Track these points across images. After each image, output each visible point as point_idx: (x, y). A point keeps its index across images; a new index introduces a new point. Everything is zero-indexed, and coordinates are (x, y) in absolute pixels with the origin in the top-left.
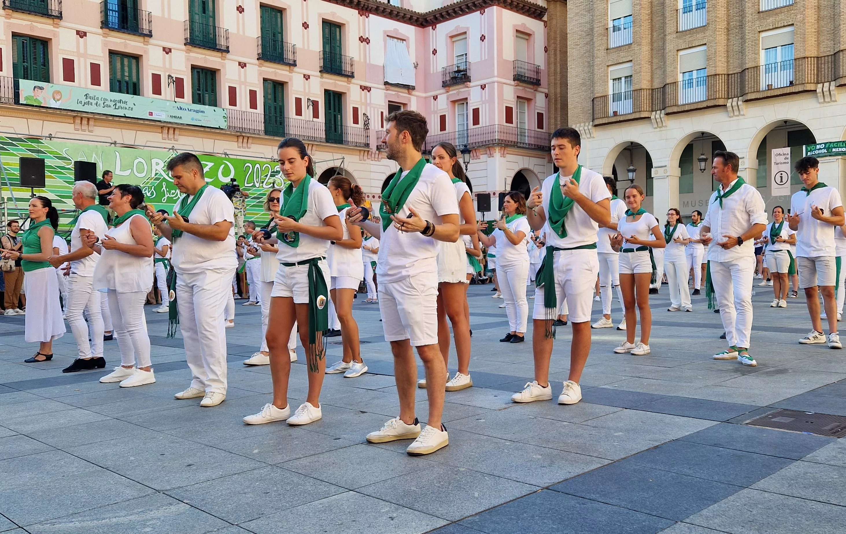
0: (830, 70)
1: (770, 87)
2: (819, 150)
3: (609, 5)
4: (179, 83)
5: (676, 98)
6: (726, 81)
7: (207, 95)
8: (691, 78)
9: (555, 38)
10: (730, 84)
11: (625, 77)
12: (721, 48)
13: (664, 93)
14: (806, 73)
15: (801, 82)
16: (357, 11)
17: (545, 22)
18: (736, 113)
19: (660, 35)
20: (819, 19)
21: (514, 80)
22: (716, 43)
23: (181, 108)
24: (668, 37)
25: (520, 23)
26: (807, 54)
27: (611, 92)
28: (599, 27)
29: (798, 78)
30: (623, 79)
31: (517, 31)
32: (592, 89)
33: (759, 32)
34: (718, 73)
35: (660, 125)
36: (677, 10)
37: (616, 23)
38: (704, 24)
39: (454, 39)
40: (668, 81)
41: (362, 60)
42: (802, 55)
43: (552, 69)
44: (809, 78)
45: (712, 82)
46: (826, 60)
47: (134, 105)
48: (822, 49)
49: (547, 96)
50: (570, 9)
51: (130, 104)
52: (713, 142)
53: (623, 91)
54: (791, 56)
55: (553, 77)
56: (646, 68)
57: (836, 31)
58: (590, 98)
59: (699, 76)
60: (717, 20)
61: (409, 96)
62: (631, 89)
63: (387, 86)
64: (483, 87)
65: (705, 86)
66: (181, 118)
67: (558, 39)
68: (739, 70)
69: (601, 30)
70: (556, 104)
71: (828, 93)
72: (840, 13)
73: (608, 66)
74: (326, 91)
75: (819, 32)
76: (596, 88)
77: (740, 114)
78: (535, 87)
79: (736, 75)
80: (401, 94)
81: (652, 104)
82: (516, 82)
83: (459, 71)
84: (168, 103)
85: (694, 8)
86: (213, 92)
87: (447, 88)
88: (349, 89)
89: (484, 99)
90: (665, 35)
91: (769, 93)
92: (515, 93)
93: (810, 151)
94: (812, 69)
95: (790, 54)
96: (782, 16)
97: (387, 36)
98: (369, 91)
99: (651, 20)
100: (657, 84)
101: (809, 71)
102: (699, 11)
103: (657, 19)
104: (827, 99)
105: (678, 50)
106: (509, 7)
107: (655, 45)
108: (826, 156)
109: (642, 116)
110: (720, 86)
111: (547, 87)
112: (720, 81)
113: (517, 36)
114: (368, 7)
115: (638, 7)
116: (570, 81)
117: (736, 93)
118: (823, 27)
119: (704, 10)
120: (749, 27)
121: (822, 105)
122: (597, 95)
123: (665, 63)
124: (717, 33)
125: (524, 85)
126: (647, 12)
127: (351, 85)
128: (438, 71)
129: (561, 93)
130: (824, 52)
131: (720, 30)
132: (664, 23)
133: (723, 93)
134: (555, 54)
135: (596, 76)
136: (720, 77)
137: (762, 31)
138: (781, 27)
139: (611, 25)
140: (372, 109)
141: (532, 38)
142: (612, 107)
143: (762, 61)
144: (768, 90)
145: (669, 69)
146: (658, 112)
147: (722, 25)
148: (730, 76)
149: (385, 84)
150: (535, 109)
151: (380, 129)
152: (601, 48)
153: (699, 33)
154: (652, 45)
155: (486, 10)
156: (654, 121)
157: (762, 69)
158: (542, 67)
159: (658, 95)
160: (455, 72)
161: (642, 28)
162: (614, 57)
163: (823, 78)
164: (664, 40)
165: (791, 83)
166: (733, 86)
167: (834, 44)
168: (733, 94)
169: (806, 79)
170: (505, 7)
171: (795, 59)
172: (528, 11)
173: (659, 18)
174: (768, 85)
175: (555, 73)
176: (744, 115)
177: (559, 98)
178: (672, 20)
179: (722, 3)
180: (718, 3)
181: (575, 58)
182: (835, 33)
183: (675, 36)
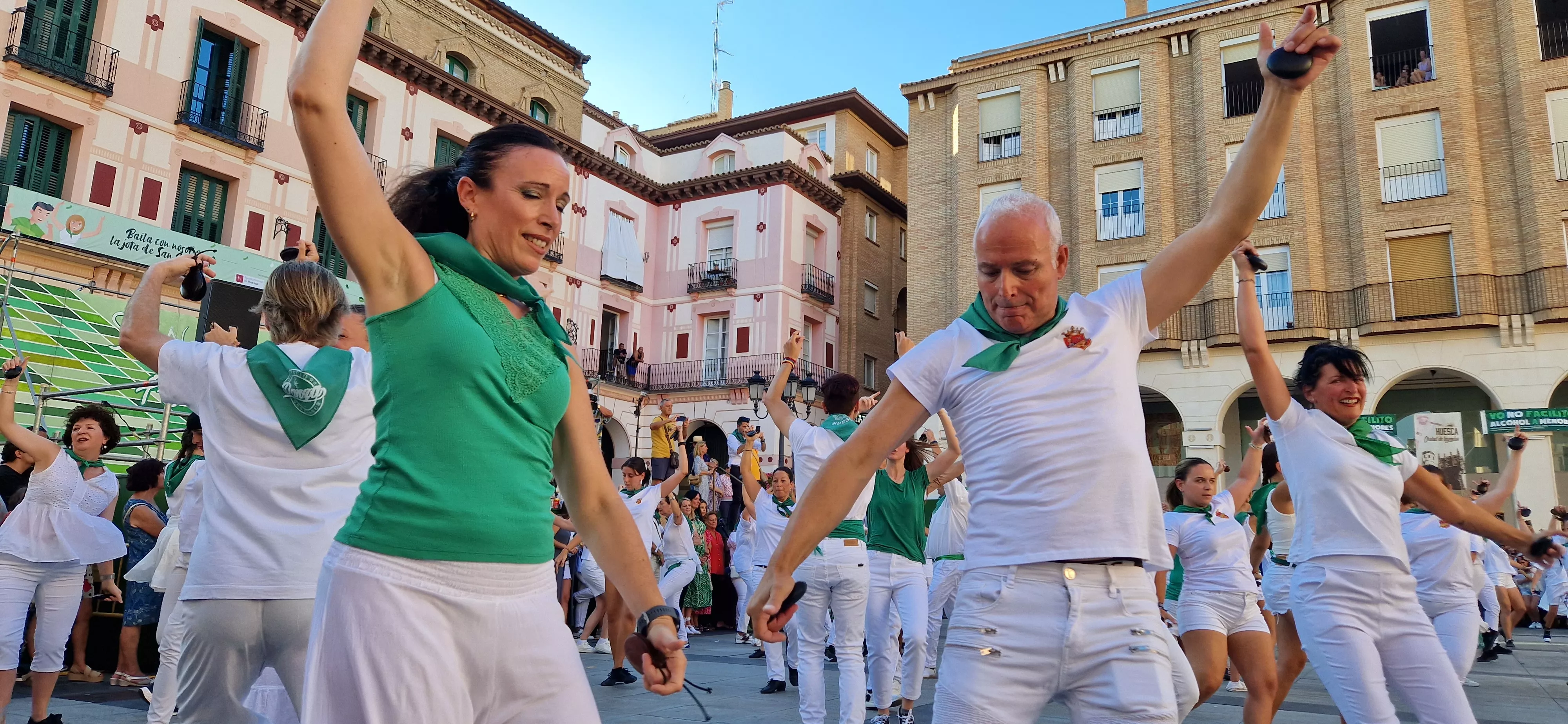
0: (1348, 311)
3: (981, 196)
4: (292, 233)
9: (852, 242)
10: (1183, 320)
14: (1312, 313)
17: (842, 215)
18: (1195, 362)
20: (1324, 239)
21: (802, 292)
24: (1083, 247)
25: (811, 214)
26: (1312, 287)
28: (967, 224)
29: (1300, 318)
31: (808, 224)
36: (1095, 211)
38: (1141, 233)
39: (709, 226)
41: (573, 239)
42: (1306, 288)
43: (847, 283)
44: (1316, 320)
46: (1341, 298)
48: (1332, 282)
49: (838, 321)
54: (1288, 287)
55: (847, 296)
57: (1355, 257)
60: (1162, 228)
61: (633, 301)
63: (605, 282)
64: (758, 297)
68: (1203, 301)
70: (850, 334)
72: (1361, 234)
75: (1326, 259)
77: (1201, 365)
78: (826, 305)
82: (804, 295)
83: (716, 272)
85: (1121, 210)
87: (694, 295)
88: (550, 280)
90: (1077, 244)
92: (803, 311)
94: (1321, 307)
95: (1285, 285)
96: (1269, 231)
97: (610, 209)
98: (578, 287)
101: (1318, 310)
106: (800, 189)
111: (840, 308)
113: (807, 231)
117: (1194, 334)
118: (1331, 251)
119: (1141, 213)
125: (814, 301)
127: (554, 274)
128: (686, 268)
129: (857, 319)
130: (1336, 285)
131: (1167, 243)
132: (1073, 227)
133: (1176, 331)
134: (851, 264)
135: (959, 293)
138: (1268, 246)
140: (580, 314)
141: (824, 237)
149: (601, 279)
150: (824, 338)
151: (589, 346)
152: (968, 255)
153: (1133, 245)
155: (769, 188)
156: (1185, 356)
158: (835, 280)
160: (710, 272)
163: (1335, 322)
165: (1290, 326)
166: (1189, 324)
167: (1350, 277)
168: (1189, 335)
169: (1314, 322)
171: (1295, 292)
172: (822, 199)
175: (850, 290)
176: (1207, 366)
177: (855, 326)
178: (1088, 223)
179: (1167, 207)
180: (1164, 206)
181: (919, 266)
182: (1353, 261)
183: (1093, 245)
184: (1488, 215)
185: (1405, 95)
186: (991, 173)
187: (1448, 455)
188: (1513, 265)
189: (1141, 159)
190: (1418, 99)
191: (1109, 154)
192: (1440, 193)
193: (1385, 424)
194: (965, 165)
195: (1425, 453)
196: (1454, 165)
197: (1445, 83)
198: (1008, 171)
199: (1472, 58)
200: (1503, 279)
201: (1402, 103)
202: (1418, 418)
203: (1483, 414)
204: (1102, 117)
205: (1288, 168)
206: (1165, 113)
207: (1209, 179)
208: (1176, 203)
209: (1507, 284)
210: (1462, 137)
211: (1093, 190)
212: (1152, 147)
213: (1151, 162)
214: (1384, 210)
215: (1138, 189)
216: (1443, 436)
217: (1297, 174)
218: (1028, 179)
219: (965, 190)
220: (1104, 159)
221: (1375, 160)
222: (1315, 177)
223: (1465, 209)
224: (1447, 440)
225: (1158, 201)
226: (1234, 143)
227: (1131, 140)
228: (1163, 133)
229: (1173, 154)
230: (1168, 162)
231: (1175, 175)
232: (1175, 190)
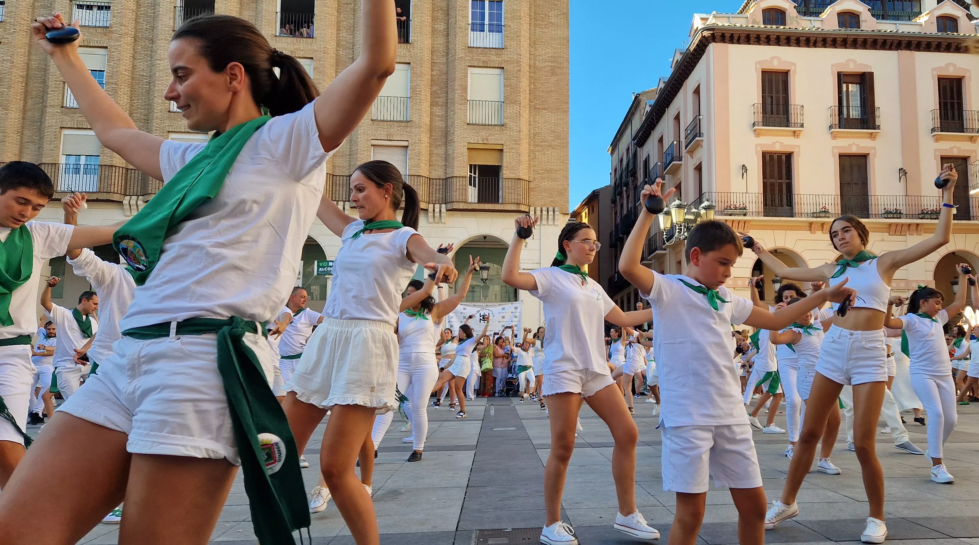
6: (124, 175)
8: (77, 163)
19: (38, 104)
24: (49, 110)
34: (114, 164)
40: (45, 160)
45: (107, 173)
59: (88, 163)
65: (95, 176)
90: (45, 107)
93: (321, 267)
99: (26, 83)
105: (62, 128)
107: (29, 114)
110: (117, 180)
112: (117, 174)
120: (157, 124)
123: (41, 138)
126: (21, 74)
132: (45, 92)
133: (120, 187)
136: (117, 170)
137: (172, 132)
145: (46, 146)
148: (129, 171)
154: (24, 114)
161: (12, 90)
166: (132, 183)
168: (132, 191)
173: (37, 85)
178: (56, 91)
179: (124, 89)
183: (59, 110)
185: (294, 44)
188: (344, 170)
189: (106, 47)
190: (302, 49)
197: (319, 42)
199: (338, 29)
200: (338, 177)
201: (292, 49)
203: (317, 263)
204: (80, 7)
206: (131, 16)
208: (133, 88)
209: (339, 181)
210: (324, 81)
212: (116, 41)
213: (114, 52)
215: (103, 71)
218: (7, 43)
227: (99, 30)
228: (126, 31)
229: (134, 49)
230: (129, 55)
231: (134, 67)
232: (133, 78)
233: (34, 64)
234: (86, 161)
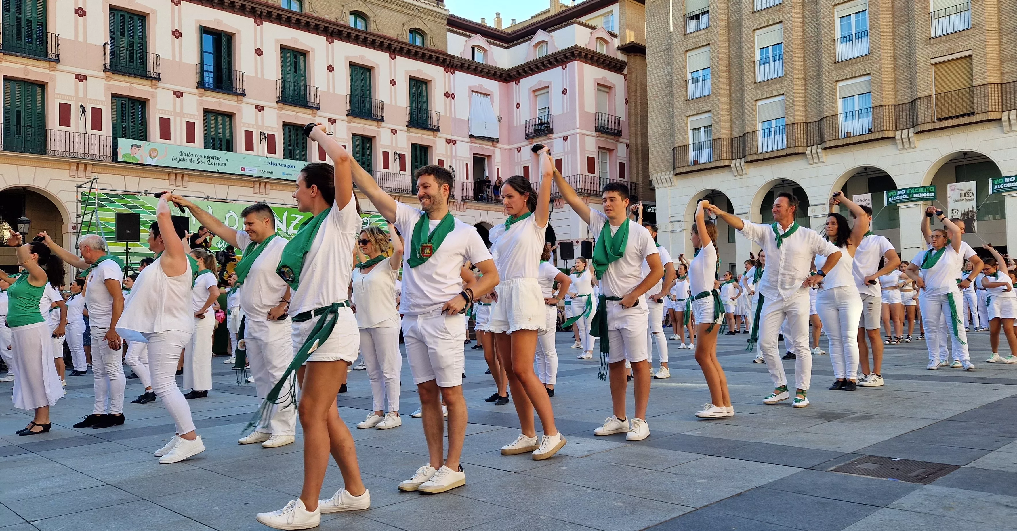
0: (908, 117)
1: (848, 135)
2: (900, 195)
3: (688, 58)
4: (271, 139)
5: (756, 146)
6: (804, 129)
7: (298, 151)
8: (769, 127)
9: (635, 91)
10: (809, 132)
11: (705, 127)
12: (799, 98)
13: (743, 142)
14: (885, 121)
15: (879, 130)
16: (443, 68)
17: (625, 75)
18: (816, 160)
19: (739, 85)
20: (895, 68)
21: (595, 132)
22: (793, 93)
23: (272, 164)
24: (746, 88)
25: (601, 77)
26: (885, 102)
27: (691, 142)
28: (678, 79)
29: (876, 126)
30: (703, 129)
31: (598, 84)
32: (672, 139)
33: (837, 81)
34: (796, 121)
35: (740, 173)
36: (754, 62)
37: (695, 75)
38: (781, 75)
39: (537, 93)
40: (747, 130)
41: (448, 115)
42: (880, 104)
43: (633, 120)
44: (888, 126)
45: (791, 130)
46: (904, 108)
47: (227, 160)
48: (899, 97)
49: (628, 146)
50: (649, 62)
51: (223, 160)
52: (793, 189)
53: (703, 140)
54: (869, 104)
55: (634, 128)
56: (725, 118)
57: (913, 79)
58: (670, 148)
59: (778, 125)
60: (794, 70)
61: (493, 148)
62: (711, 139)
63: (472, 139)
64: (565, 139)
65: (783, 135)
66: (272, 172)
67: (639, 91)
68: (818, 119)
69: (681, 82)
70: (637, 154)
71: (907, 140)
72: (917, 62)
73: (688, 116)
74: (413, 145)
75: (896, 81)
76: (676, 138)
77: (819, 162)
78: (617, 137)
79: (814, 123)
80: (486, 147)
81: (732, 153)
82: (598, 133)
83: (541, 124)
84: (260, 159)
85: (771, 59)
86: (303, 148)
87: (530, 140)
88: (435, 143)
89: (566, 150)
90: (743, 86)
91: (848, 141)
92: (597, 143)
93: (891, 197)
94: (891, 116)
95: (869, 102)
96: (859, 66)
97: (472, 91)
98: (454, 144)
99: (729, 72)
100: (736, 133)
101: (888, 119)
102: (776, 62)
103: (735, 70)
104: (907, 146)
105: (756, 101)
106: (590, 62)
107: (734, 95)
108: (907, 202)
109: (723, 165)
110: (799, 134)
111: (628, 138)
112: (799, 130)
113: (598, 90)
114: (453, 64)
115: (716, 59)
116: (651, 131)
117: (815, 141)
118: (899, 75)
119: (781, 61)
120: (826, 77)
121: (901, 152)
122: (678, 145)
123: (743, 113)
124: (795, 83)
125: (605, 136)
126: (725, 64)
127: (437, 139)
128: (522, 124)
129: (641, 144)
130: (902, 100)
131: (797, 80)
132: (742, 75)
133: (802, 140)
134: (636, 106)
135: (676, 126)
136: (799, 126)
137: (839, 81)
138: (858, 77)
139: (689, 77)
140: (458, 161)
141: (613, 91)
142: (692, 156)
143: (840, 109)
144: (847, 137)
145: (747, 119)
146: (738, 160)
147: (799, 75)
148: (809, 125)
149: (470, 138)
150: (616, 159)
151: (466, 180)
152: (680, 99)
153: (776, 83)
154: (730, 96)
155: (567, 65)
156: (734, 169)
157: (841, 118)
158: (623, 119)
159: (737, 144)
160: (538, 124)
161: (720, 79)
162: (694, 107)
163: (901, 125)
164: (742, 91)
165: (870, 130)
166: (812, 134)
167: (912, 92)
168: (812, 142)
169: (885, 127)
170: (586, 62)
171: (873, 107)
172: (609, 65)
173: (736, 70)
174: (847, 133)
175: (636, 124)
176: (823, 162)
177: (640, 148)
178: (750, 71)
179: (798, 54)
180: (795, 54)
181: (655, 109)
182: (912, 82)
183: (753, 86)
184: (1000, 39)
186: (692, 41)
187: (967, 210)
188: (1015, 74)
189: (781, 22)
191: (762, 19)
192: (967, 27)
193: (930, 192)
194: (677, 37)
195: (953, 210)
196: (976, 6)
198: (702, 39)
200: (1008, 85)
202: (951, 186)
203: (990, 181)
205: (872, 19)
207: (823, 32)
208: (805, 51)
209: (1010, 88)
211: (753, 48)
212: (788, 13)
213: (787, 24)
214: (930, 44)
215: (781, 43)
216: (964, 198)
217: (877, 23)
218: (714, 43)
219: (677, 56)
220: (759, 25)
221: (927, 7)
222: (891, 23)
223: (982, 37)
224: (967, 200)
225: (791, 51)
226: (839, 4)
227: (775, 9)
228: (795, 1)
229: (803, 15)
230: (799, 22)
231: (804, 31)
232: (804, 42)
233: (733, 54)
234: (776, 123)
